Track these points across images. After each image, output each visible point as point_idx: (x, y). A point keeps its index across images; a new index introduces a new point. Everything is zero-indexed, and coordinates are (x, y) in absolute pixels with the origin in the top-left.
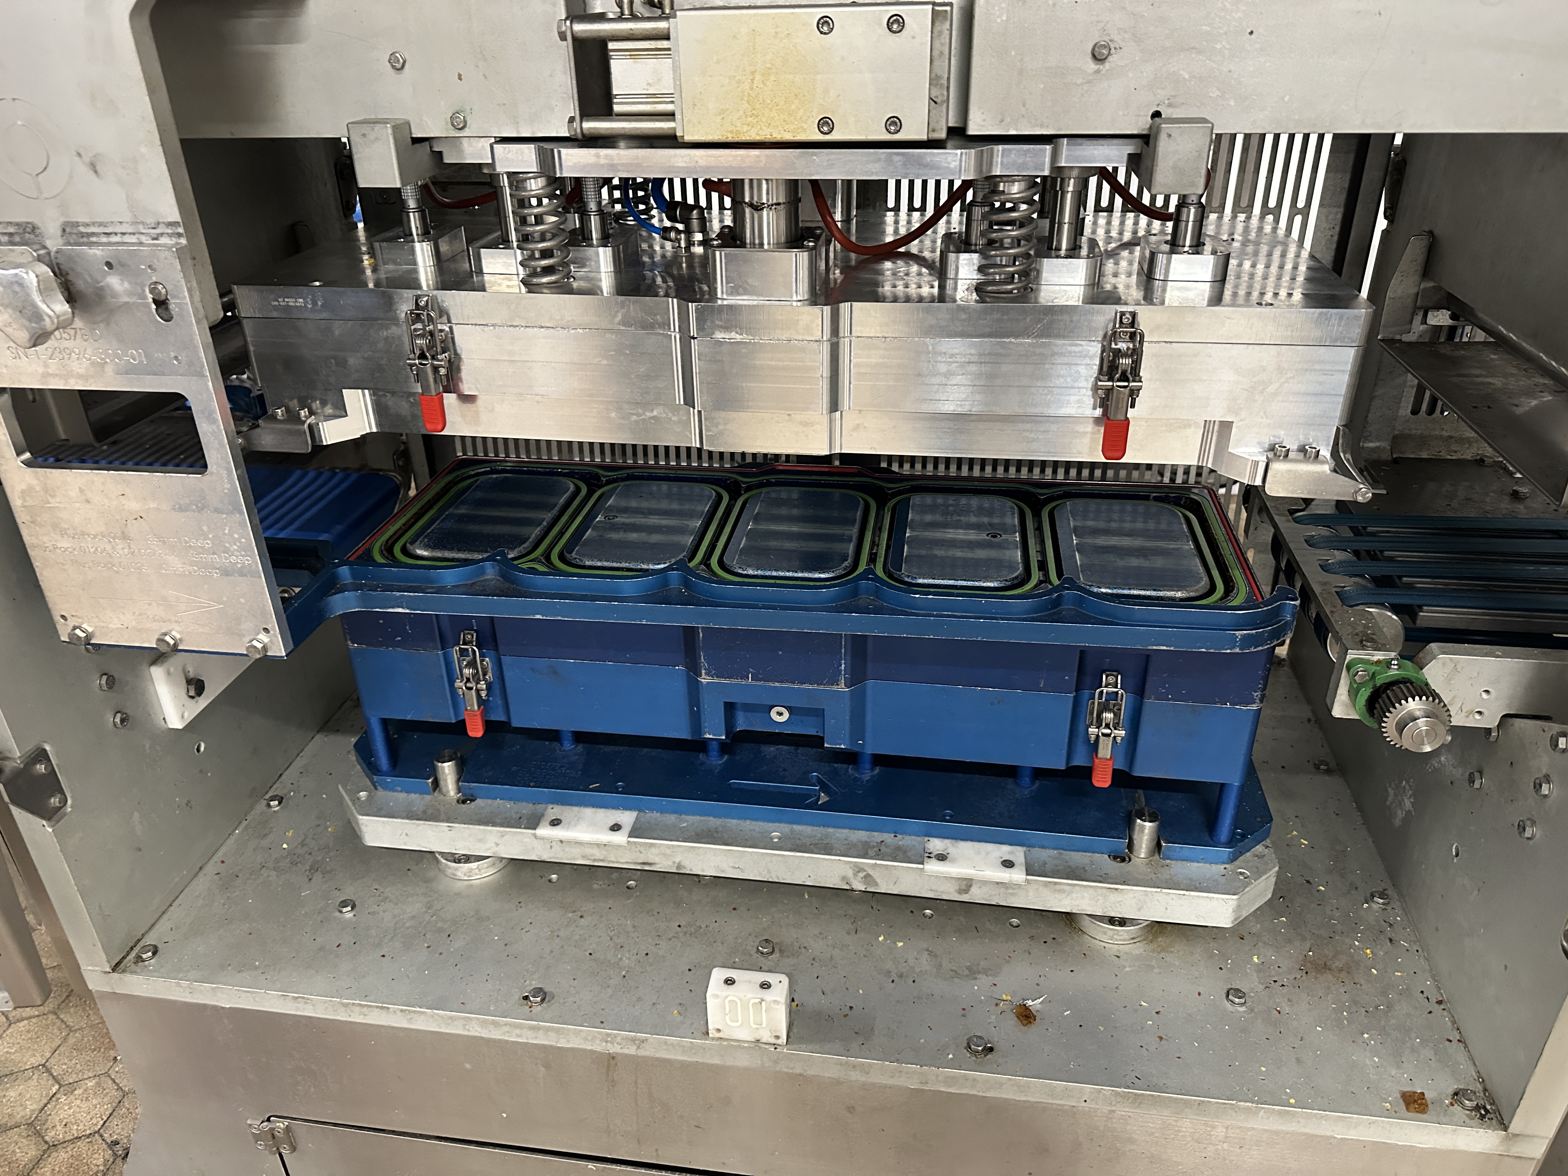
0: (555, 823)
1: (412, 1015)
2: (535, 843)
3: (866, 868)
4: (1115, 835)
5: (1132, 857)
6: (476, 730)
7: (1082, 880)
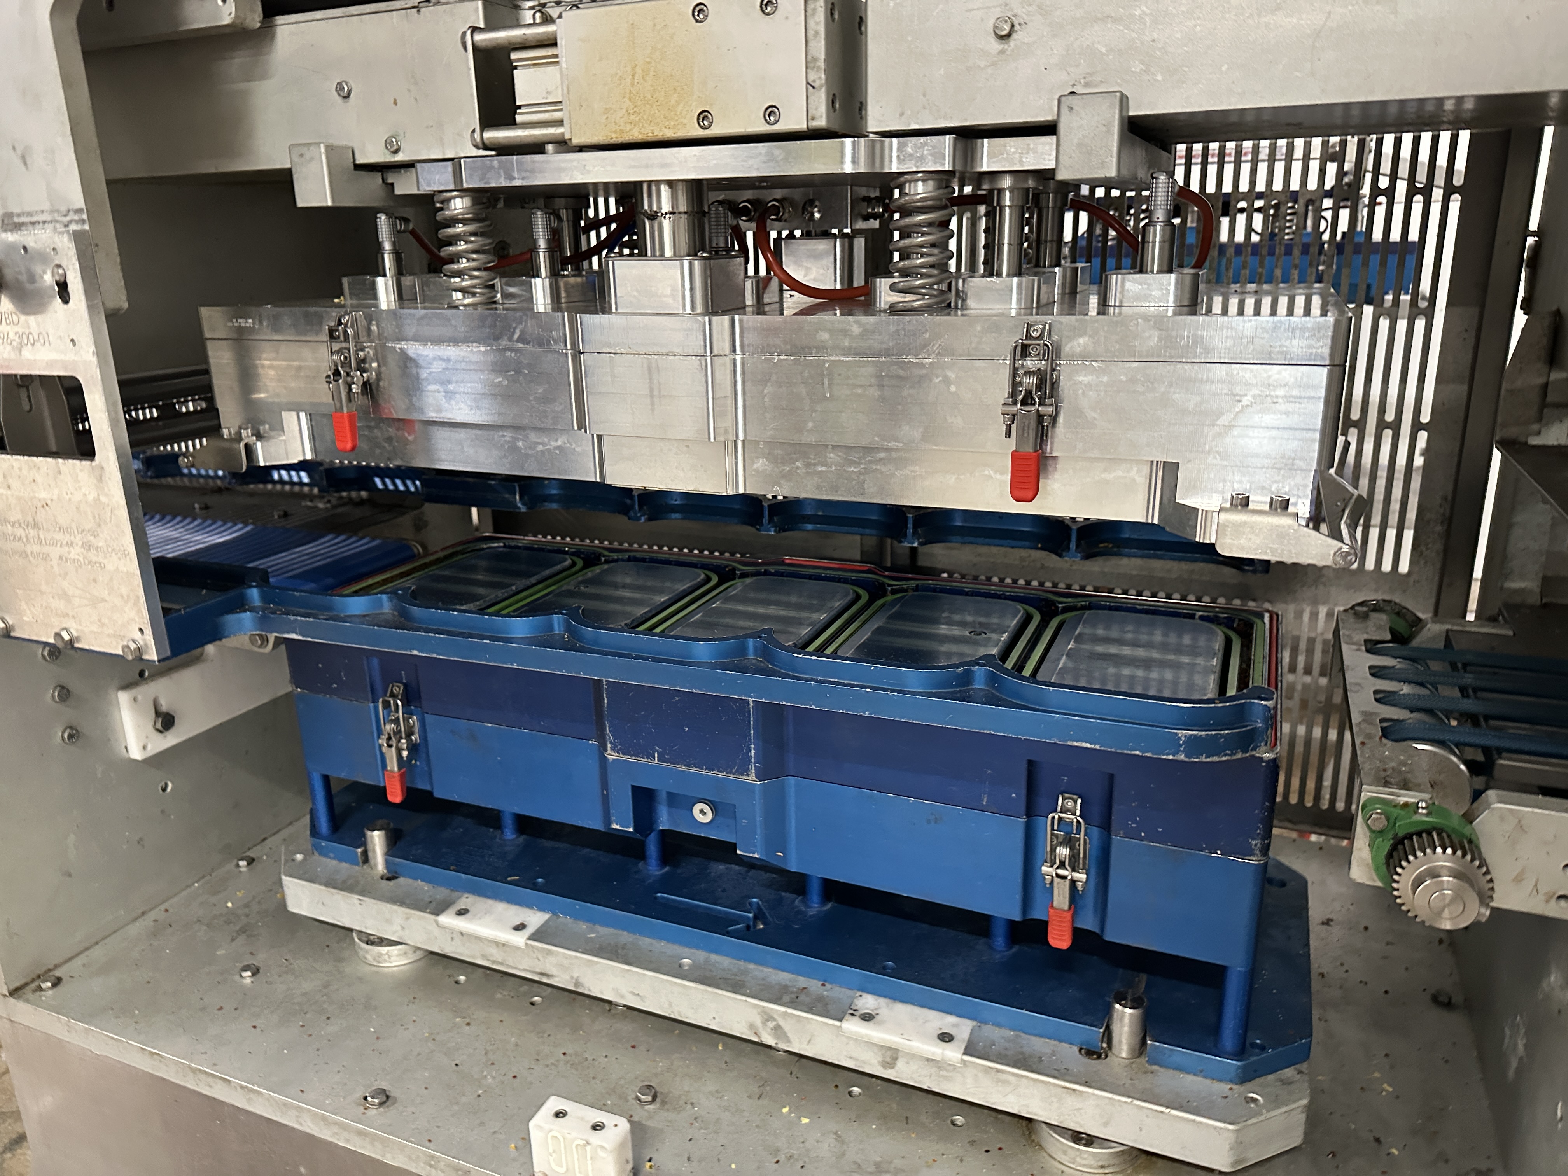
0: (462, 913)
1: (252, 1095)
2: (436, 931)
3: (776, 1016)
4: (1089, 1021)
5: (1110, 1054)
6: (395, 796)
7: (1032, 1071)
